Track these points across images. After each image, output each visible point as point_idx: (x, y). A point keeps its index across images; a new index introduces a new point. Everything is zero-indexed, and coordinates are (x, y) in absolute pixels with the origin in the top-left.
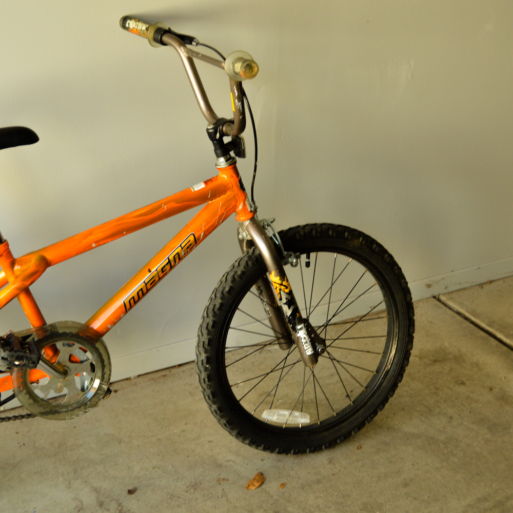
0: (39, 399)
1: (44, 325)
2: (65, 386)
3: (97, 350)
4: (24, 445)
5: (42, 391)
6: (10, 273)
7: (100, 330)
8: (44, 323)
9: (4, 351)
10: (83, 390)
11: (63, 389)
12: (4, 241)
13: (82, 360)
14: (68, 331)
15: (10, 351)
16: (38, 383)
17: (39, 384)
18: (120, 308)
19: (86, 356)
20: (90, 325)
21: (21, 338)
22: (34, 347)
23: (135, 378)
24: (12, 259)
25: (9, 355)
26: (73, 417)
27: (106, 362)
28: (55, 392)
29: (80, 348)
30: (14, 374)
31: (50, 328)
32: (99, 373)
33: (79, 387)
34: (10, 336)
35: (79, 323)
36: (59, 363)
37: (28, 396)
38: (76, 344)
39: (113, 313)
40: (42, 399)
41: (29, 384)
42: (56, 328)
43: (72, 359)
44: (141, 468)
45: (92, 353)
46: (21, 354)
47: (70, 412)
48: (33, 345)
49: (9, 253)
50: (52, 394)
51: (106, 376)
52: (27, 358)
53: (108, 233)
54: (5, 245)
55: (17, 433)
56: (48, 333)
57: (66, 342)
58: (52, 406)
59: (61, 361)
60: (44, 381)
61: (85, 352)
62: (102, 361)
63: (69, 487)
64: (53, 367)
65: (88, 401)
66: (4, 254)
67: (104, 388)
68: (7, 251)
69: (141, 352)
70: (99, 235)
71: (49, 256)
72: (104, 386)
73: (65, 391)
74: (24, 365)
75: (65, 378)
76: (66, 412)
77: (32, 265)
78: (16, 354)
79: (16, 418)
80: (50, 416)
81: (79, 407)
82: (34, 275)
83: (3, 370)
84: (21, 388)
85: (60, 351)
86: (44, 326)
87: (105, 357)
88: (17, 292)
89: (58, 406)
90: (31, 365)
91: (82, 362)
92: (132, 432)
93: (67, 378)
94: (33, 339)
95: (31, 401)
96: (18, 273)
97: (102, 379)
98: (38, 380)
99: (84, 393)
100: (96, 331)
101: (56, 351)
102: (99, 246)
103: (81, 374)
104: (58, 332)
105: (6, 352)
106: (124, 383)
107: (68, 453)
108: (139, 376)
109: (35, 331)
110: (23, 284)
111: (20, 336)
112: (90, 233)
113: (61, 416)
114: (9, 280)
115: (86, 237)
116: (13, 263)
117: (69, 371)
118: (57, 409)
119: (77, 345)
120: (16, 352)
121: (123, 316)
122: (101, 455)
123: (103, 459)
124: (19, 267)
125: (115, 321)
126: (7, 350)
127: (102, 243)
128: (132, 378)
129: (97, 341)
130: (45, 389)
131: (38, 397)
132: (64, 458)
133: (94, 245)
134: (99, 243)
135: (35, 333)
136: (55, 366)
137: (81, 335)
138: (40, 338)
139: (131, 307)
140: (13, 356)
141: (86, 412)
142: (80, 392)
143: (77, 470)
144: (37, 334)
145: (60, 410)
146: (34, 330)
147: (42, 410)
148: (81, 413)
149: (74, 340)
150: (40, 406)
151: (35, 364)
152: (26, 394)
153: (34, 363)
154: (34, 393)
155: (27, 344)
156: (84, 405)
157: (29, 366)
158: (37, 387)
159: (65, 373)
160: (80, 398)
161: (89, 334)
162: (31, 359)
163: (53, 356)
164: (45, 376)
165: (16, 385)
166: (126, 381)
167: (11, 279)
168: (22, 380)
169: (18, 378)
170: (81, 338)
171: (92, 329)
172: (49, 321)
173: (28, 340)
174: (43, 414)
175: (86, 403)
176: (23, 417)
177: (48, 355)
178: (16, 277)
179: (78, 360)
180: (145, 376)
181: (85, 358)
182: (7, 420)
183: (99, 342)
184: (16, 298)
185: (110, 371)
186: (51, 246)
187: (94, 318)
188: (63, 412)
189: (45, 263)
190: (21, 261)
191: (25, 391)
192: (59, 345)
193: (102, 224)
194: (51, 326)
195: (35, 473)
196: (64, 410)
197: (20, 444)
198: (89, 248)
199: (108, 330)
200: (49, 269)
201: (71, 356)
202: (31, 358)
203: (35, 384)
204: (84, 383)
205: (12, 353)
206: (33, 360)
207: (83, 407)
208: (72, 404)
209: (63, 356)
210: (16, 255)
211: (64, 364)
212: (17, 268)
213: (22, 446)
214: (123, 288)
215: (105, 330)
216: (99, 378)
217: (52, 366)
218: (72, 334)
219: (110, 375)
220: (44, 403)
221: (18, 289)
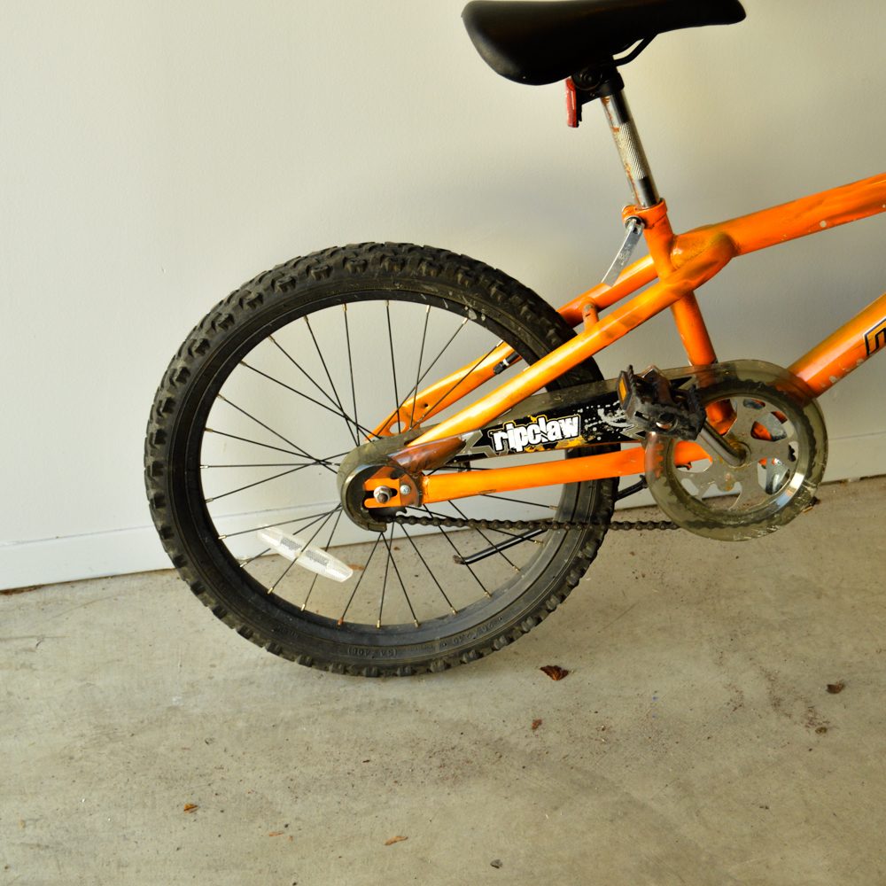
0: (688, 498)
1: (713, 363)
2: (738, 480)
3: (805, 421)
4: (644, 576)
5: (695, 483)
6: (663, 260)
7: (813, 384)
8: (714, 360)
9: (643, 402)
10: (769, 490)
11: (733, 484)
12: (658, 200)
13: (774, 435)
14: (756, 379)
15: (653, 404)
16: (688, 469)
17: (691, 470)
18: (857, 347)
19: (782, 428)
20: (798, 372)
21: (672, 381)
22: (695, 401)
23: (855, 481)
24: (670, 236)
25: (649, 410)
26: (745, 537)
27: (819, 445)
28: (719, 488)
29: (774, 413)
30: (650, 446)
31: (724, 370)
32: (804, 465)
33: (763, 485)
34: (653, 375)
35: (778, 367)
36: (732, 436)
37: (669, 489)
38: (766, 403)
39: (844, 354)
40: (693, 498)
41: (674, 467)
42: (735, 371)
43: (756, 431)
44: (856, 649)
45: (794, 423)
46: (672, 410)
47: (741, 528)
48: (693, 396)
49: (665, 224)
50: (713, 490)
51: (816, 471)
52: (682, 419)
53: (853, 204)
54: (659, 209)
55: (633, 554)
56: (718, 380)
57: (750, 399)
58: (710, 512)
59: (736, 433)
60: (701, 466)
61: (783, 420)
62: (812, 442)
63: (720, 663)
64: (723, 442)
65: (777, 513)
66: (657, 225)
67: (809, 492)
68: (662, 221)
69: (872, 434)
70: (836, 207)
71: (738, 236)
72: (809, 489)
73: (737, 488)
74: (676, 432)
75: (741, 465)
76: (735, 526)
77: (705, 249)
78: (662, 410)
79: (642, 525)
80: (705, 530)
81: (760, 522)
82: (707, 270)
83: (631, 436)
84: (658, 474)
85: (736, 415)
86: (713, 366)
87: (818, 436)
88: (674, 297)
89: (721, 513)
90: (687, 433)
91: (774, 439)
92: (843, 579)
93: (744, 465)
94: (694, 386)
95: (674, 499)
96: (678, 262)
97: (808, 475)
98: (690, 463)
99: (770, 496)
100: (807, 385)
101: (729, 414)
102: (833, 226)
103: (770, 460)
104: (737, 379)
105: (646, 403)
106: (833, 488)
107: (723, 602)
108: (862, 479)
109: (695, 373)
110: (686, 283)
111: (670, 378)
112: (819, 200)
113: (725, 532)
114: (660, 274)
115: (810, 208)
116: (671, 242)
117: (748, 453)
118: (719, 519)
119: (770, 407)
120: (663, 405)
121: (862, 363)
122: (783, 613)
123: (786, 621)
124: (680, 252)
125: (845, 371)
126: (648, 400)
127: (838, 221)
128: (850, 480)
129: (806, 404)
130: (700, 479)
131: (688, 494)
132: (714, 609)
133: (823, 224)
134: (835, 220)
135: (694, 376)
136: (725, 441)
137: (779, 389)
138: (704, 386)
139: (878, 347)
140: (657, 413)
141: (773, 532)
142: (765, 493)
143: (736, 635)
144: (697, 378)
145: (724, 522)
146: (693, 370)
147: (690, 517)
148: (762, 532)
149: (765, 398)
150: (689, 509)
151: (694, 433)
152: (666, 485)
153: (692, 429)
154: (681, 486)
155: (682, 393)
156: (769, 518)
157: (684, 434)
158: (687, 475)
159: (741, 455)
160: (763, 505)
161: (794, 390)
162: (689, 422)
163: (723, 421)
164: (704, 457)
165: (650, 466)
166: (837, 485)
167: (664, 272)
168: (661, 458)
169: (655, 455)
170: (779, 394)
171: (801, 380)
172: (722, 358)
173: (682, 387)
174: (693, 525)
175: (773, 515)
176: (655, 525)
177: (713, 420)
178: (674, 270)
179: (769, 436)
180: (874, 480)
181: (781, 433)
182: (626, 527)
183: (811, 405)
184: (668, 309)
185: (825, 462)
186: (743, 217)
187: (806, 360)
188: (729, 525)
189: (730, 249)
190: (685, 241)
191: (664, 479)
192: (737, 402)
193: (841, 187)
194: (726, 365)
195: (659, 629)
196: (732, 523)
197: (637, 574)
198: (814, 228)
199: (830, 385)
200: (734, 260)
201: (755, 425)
202: (688, 420)
203: (684, 469)
204: (773, 478)
205: (654, 407)
206: (693, 424)
207: (764, 523)
208: (746, 515)
209: (741, 425)
210: (677, 229)
211: (740, 439)
212: (677, 252)
213: (641, 578)
214: (867, 311)
215: (824, 386)
216: (802, 472)
217: (720, 439)
218: (763, 385)
219: (823, 469)
220: (696, 505)
221: (675, 291)
